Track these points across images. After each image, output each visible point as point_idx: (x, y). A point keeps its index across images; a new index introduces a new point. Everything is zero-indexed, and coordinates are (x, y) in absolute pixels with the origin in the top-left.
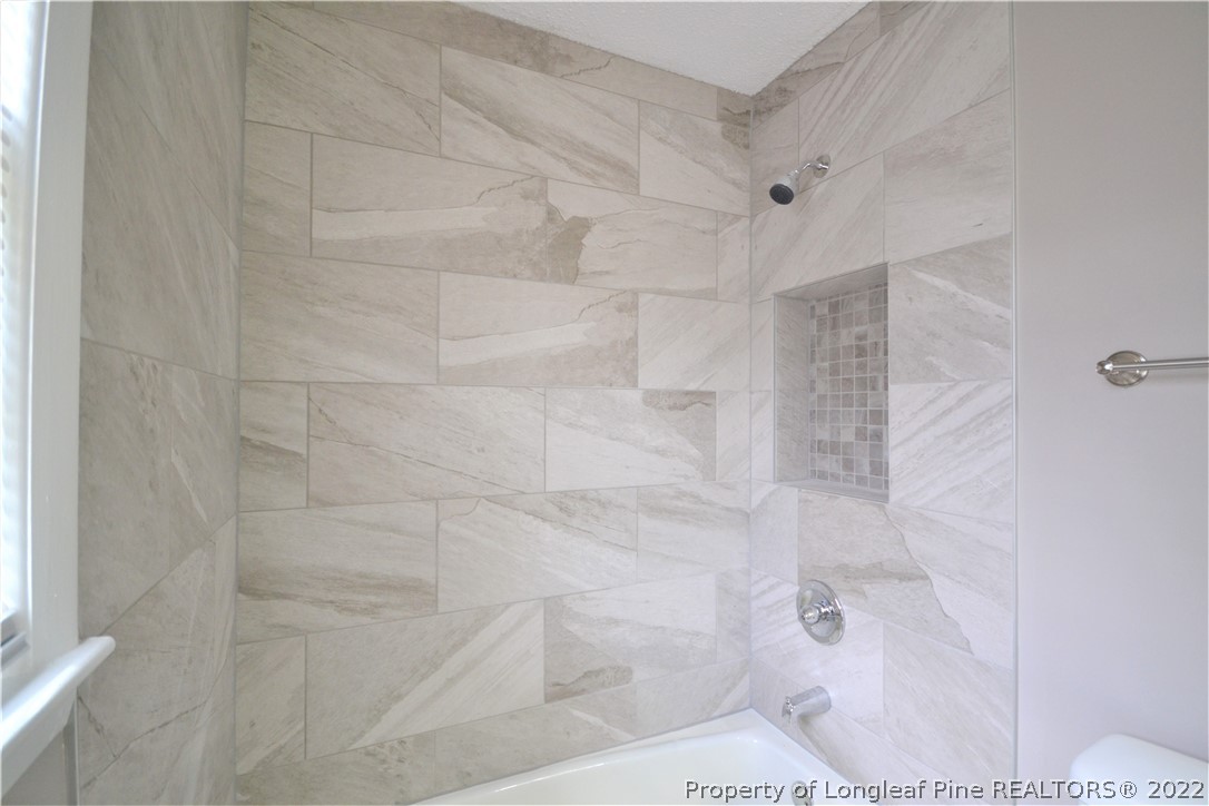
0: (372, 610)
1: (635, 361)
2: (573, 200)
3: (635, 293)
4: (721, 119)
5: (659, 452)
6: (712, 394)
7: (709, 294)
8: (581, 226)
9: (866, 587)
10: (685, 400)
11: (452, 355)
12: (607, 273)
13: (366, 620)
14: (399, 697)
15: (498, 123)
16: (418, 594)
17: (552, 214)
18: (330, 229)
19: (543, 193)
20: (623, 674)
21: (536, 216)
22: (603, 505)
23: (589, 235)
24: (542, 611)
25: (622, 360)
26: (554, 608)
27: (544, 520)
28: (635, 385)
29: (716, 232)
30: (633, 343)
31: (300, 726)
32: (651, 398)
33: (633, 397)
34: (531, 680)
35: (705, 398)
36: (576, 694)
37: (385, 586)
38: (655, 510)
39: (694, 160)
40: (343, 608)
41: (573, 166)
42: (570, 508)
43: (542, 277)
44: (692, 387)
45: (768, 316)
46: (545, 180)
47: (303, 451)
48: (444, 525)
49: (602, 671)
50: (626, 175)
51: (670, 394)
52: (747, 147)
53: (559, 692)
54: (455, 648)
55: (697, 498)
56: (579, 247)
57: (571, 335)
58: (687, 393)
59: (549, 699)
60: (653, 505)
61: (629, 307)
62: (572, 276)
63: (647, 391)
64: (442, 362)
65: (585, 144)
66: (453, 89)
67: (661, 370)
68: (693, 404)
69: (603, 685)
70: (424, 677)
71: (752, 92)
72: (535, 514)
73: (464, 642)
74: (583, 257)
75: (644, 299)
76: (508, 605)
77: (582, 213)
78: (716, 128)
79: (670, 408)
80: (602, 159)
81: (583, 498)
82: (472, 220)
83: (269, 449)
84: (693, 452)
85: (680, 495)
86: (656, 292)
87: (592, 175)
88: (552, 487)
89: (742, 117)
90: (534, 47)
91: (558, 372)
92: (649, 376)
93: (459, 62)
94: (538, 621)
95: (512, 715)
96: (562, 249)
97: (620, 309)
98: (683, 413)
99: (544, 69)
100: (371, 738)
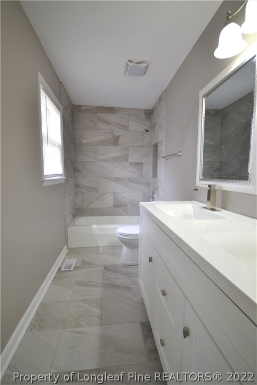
0: (90, 191)
1: (128, 158)
2: (117, 133)
3: (128, 147)
4: (145, 114)
5: (132, 172)
6: (142, 163)
7: (143, 146)
8: (119, 137)
10: (137, 164)
11: (100, 157)
12: (123, 144)
14: (94, 203)
15: (105, 123)
16: (96, 190)
17: (114, 135)
18: (84, 141)
19: (113, 133)
20: (126, 205)
21: (111, 136)
22: (123, 180)
25: (126, 158)
26: (115, 194)
27: (113, 181)
28: (128, 161)
29: (143, 135)
30: (128, 155)
31: (82, 204)
32: (131, 164)
33: (128, 163)
34: (111, 203)
35: (141, 164)
36: (118, 207)
37: (92, 188)
38: (131, 181)
39: (140, 123)
40: (86, 190)
41: (118, 128)
42: (117, 180)
43: (112, 145)
44: (138, 162)
45: (152, 149)
46: (113, 130)
47: (81, 170)
48: (99, 181)
49: (122, 204)
50: (126, 128)
51: (134, 163)
52: (150, 119)
53: (115, 206)
55: (139, 180)
56: (118, 140)
57: (117, 154)
59: (114, 207)
60: (131, 180)
61: (127, 149)
62: (117, 145)
63: (130, 162)
64: (98, 158)
65: (119, 124)
66: (99, 119)
68: (139, 165)
69: (122, 206)
70: (96, 201)
72: (111, 180)
73: (102, 197)
74: (119, 142)
75: (129, 148)
76: (108, 193)
77: (119, 135)
78: (144, 117)
79: (134, 165)
80: (123, 126)
81: (119, 179)
82: (102, 138)
83: (78, 170)
84: (139, 172)
85: (136, 179)
86: (132, 146)
87: (121, 129)
88: (114, 177)
89: (149, 114)
90: (111, 110)
91: (115, 159)
92: (130, 160)
93: (100, 115)
94: (112, 196)
95: (109, 208)
96: (116, 141)
97: (125, 150)
98: (137, 166)
99: (113, 113)
100: (90, 207)
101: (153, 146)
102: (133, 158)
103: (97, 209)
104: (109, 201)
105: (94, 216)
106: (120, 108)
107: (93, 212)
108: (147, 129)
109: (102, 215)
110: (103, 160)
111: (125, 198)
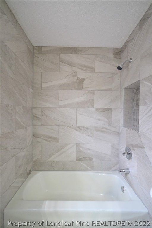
0: (50, 141)
1: (94, 103)
2: (81, 76)
3: (94, 91)
4: (113, 54)
5: (99, 120)
6: (111, 109)
7: (111, 89)
8: (84, 79)
9: (135, 149)
10: (105, 110)
12: (88, 87)
13: (49, 142)
14: (54, 155)
15: (69, 65)
16: (56, 140)
17: (78, 78)
18: (44, 85)
19: (76, 75)
20: (91, 159)
21: (75, 79)
22: (87, 129)
23: (85, 81)
24: (76, 146)
25: (91, 103)
26: (78, 145)
27: (76, 130)
28: (94, 107)
29: (112, 77)
30: (93, 100)
31: (40, 156)
32: (97, 110)
33: (94, 109)
34: (74, 156)
35: (109, 110)
36: (82, 160)
37: (51, 138)
39: (107, 64)
40: (46, 140)
41: (82, 69)
42: (81, 128)
43: (76, 89)
44: (106, 107)
45: (123, 93)
46: (77, 73)
47: (40, 117)
48: (60, 130)
49: (87, 157)
50: (92, 69)
51: (101, 109)
52: (120, 58)
53: (79, 159)
54: (62, 149)
55: (107, 129)
56: (83, 84)
57: (82, 99)
58: (105, 109)
59: (77, 160)
60: (97, 129)
61: (93, 93)
62: (82, 89)
63: (96, 108)
64: (60, 104)
65: (84, 65)
66: (62, 61)
67: (99, 104)
68: (107, 111)
69: (87, 160)
70: (57, 152)
71: (121, 47)
72: (75, 129)
73: (63, 148)
74: (83, 85)
75: (96, 92)
76: (70, 144)
77: (83, 77)
78: (112, 56)
79: (101, 112)
80: (88, 67)
81: (83, 127)
82: (64, 81)
83: (36, 117)
84: (106, 120)
85: (103, 128)
86: (99, 90)
87: (85, 70)
88: (78, 125)
89: (118, 53)
90: (75, 50)
91: (79, 105)
92: (97, 106)
93: (62, 56)
94: (75, 147)
95: (71, 161)
96: (80, 84)
97: (91, 94)
98: (104, 113)
99: (76, 53)
100: (50, 160)
101: (125, 88)
103: (57, 162)
104: (71, 153)
105: (54, 170)
106: (85, 48)
107: (52, 167)
108: (120, 66)
109: (63, 170)
110: (65, 106)
111: (90, 149)
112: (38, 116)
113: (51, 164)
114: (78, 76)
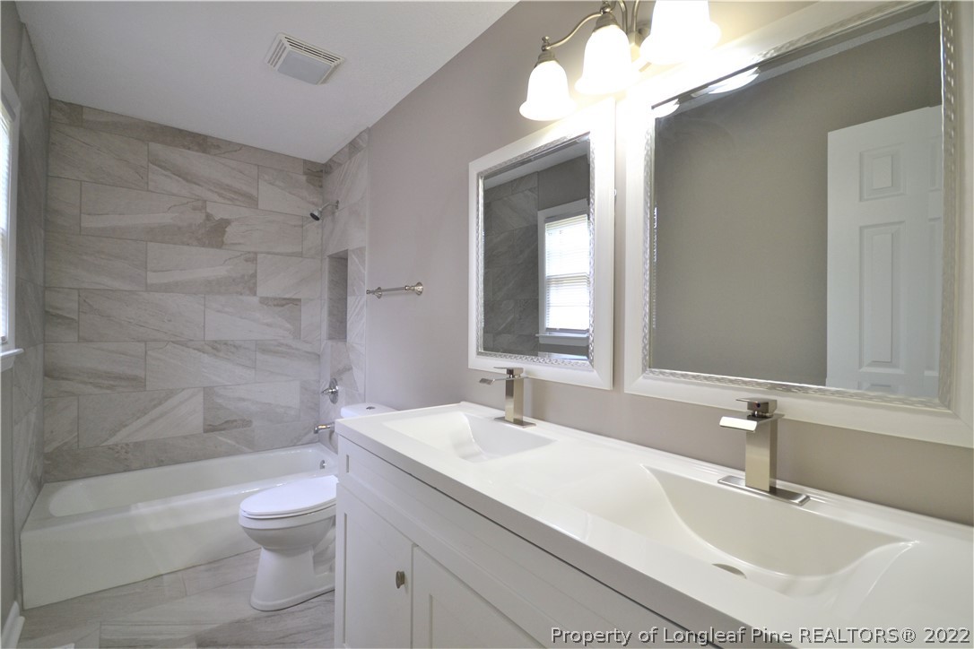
0: (111, 387)
1: (255, 284)
2: (220, 210)
3: (256, 253)
4: (305, 173)
5: (269, 325)
6: (299, 300)
7: (300, 255)
8: (227, 222)
10: (284, 302)
11: (153, 278)
12: (240, 244)
13: (108, 391)
14: (126, 426)
15: (179, 176)
16: (137, 382)
17: (209, 217)
18: (89, 222)
19: (204, 208)
20: (246, 423)
21: (199, 218)
22: (237, 348)
23: (229, 226)
24: (202, 394)
25: (248, 284)
26: (209, 392)
27: (204, 352)
28: (255, 294)
29: (302, 226)
30: (254, 276)
31: (75, 434)
32: (264, 301)
33: (255, 300)
34: (196, 422)
35: (296, 302)
36: (221, 430)
37: (119, 378)
38: (265, 351)
39: (290, 193)
40: (98, 385)
41: (220, 195)
42: (218, 348)
43: (203, 245)
44: (287, 296)
45: (326, 265)
46: (205, 201)
47: (76, 318)
48: (149, 352)
49: (235, 421)
50: (251, 200)
51: (275, 299)
52: (321, 187)
53: (210, 429)
54: (155, 406)
55: (289, 347)
56: (224, 232)
57: (221, 272)
58: (285, 299)
59: (206, 431)
60: (263, 348)
61: (252, 258)
62: (220, 245)
63: (261, 298)
64: (149, 281)
65: (227, 185)
66: (155, 161)
68: (289, 305)
69: (236, 427)
70: (138, 418)
71: (324, 162)
72: (198, 350)
73: (160, 404)
74: (226, 236)
75: (260, 256)
76: (183, 389)
77: (226, 217)
78: (304, 178)
79: (275, 305)
80: (238, 193)
81: (225, 344)
82: (167, 218)
83: (59, 316)
84: (288, 325)
85: (281, 345)
86: (268, 253)
87: (232, 199)
88: (208, 338)
89: (318, 173)
90: (201, 142)
91: (212, 288)
92: (263, 291)
93: (157, 148)
94: (200, 397)
95: (185, 437)
96: (215, 233)
97: (246, 260)
98: (282, 308)
99: (204, 151)
100: (111, 442)
101: (331, 257)
102: (270, 287)
103: (137, 445)
104: (188, 414)
105: (128, 469)
106: (230, 143)
107: (120, 461)
108: (316, 214)
109: (161, 463)
110: (167, 288)
111: (244, 400)
112: (65, 315)
113: (116, 455)
114: (208, 210)
